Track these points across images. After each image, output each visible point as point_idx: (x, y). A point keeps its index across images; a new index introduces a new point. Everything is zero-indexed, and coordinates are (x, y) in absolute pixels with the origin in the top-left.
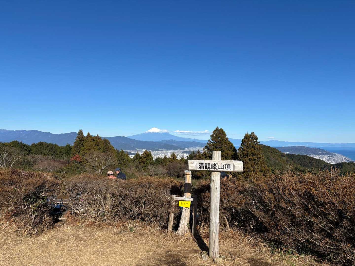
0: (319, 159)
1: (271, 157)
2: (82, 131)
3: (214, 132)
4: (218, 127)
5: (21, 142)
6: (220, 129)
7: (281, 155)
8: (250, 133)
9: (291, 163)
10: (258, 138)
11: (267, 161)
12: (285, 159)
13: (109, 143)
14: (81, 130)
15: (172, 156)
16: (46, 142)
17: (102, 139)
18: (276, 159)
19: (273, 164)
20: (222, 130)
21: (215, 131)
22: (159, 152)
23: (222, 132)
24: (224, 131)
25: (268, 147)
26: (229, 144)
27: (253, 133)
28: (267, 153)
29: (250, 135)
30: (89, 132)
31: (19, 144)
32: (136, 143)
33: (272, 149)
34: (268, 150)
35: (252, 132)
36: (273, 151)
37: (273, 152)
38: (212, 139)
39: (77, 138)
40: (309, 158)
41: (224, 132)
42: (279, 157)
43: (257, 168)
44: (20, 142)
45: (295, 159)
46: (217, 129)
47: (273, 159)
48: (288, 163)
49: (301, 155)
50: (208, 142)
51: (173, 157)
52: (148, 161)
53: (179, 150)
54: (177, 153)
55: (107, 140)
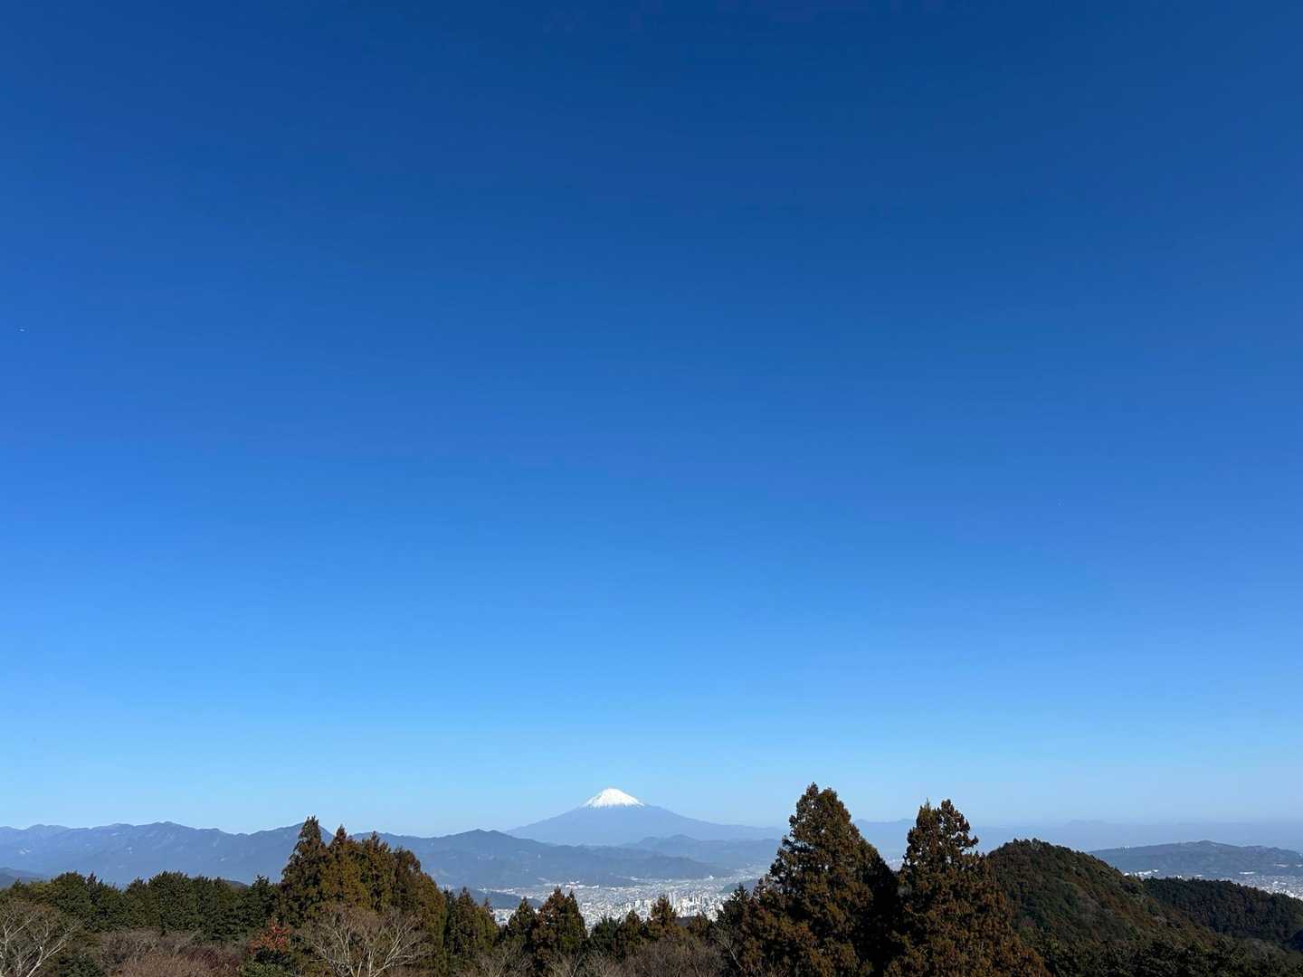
0: (1284, 897)
1: (1081, 893)
2: (317, 822)
3: (802, 805)
4: (814, 786)
5: (92, 875)
6: (824, 794)
7: (1121, 882)
8: (936, 805)
9: (1168, 918)
10: (967, 824)
11: (1067, 912)
12: (1141, 899)
13: (417, 866)
14: (313, 819)
15: (655, 911)
16: (184, 875)
17: (389, 850)
18: (1103, 905)
19: (1094, 927)
20: (830, 797)
21: (804, 799)
22: (633, 890)
23: (832, 806)
24: (839, 799)
25: (1063, 853)
26: (862, 852)
27: (946, 805)
28: (1063, 879)
29: (940, 812)
30: (344, 826)
31: (83, 884)
32: (539, 856)
33: (1078, 859)
34: (1062, 864)
35: (946, 800)
36: (1087, 869)
37: (1084, 871)
38: (797, 835)
39: (297, 853)
40: (1240, 891)
41: (841, 804)
42: (1113, 894)
43: (981, 951)
44: (89, 876)
45: (1184, 901)
46: (812, 790)
47: (1092, 904)
48: (1157, 918)
49: (1204, 881)
50: (781, 845)
51: (662, 917)
52: (564, 938)
53: (711, 877)
54: (705, 890)
55: (409, 852)
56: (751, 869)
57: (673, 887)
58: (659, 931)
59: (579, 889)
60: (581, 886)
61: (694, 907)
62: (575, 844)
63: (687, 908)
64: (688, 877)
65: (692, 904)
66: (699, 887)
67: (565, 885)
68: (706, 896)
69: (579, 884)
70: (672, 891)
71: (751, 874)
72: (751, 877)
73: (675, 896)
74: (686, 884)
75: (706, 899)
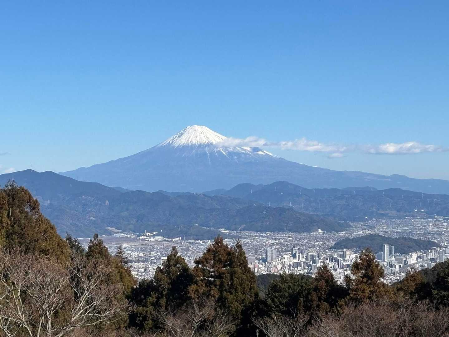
52: (231, 297)
53: (320, 231)
54: (312, 246)
55: (23, 189)
56: (370, 223)
57: (273, 242)
58: (363, 291)
59: (157, 241)
60: (159, 238)
61: (297, 265)
62: (150, 190)
63: (290, 265)
64: (290, 231)
65: (296, 261)
66: (304, 242)
67: (139, 236)
68: (313, 252)
69: (157, 235)
70: (271, 246)
71: (371, 228)
72: (369, 232)
73: (274, 253)
74: (289, 238)
75: (312, 256)
